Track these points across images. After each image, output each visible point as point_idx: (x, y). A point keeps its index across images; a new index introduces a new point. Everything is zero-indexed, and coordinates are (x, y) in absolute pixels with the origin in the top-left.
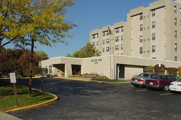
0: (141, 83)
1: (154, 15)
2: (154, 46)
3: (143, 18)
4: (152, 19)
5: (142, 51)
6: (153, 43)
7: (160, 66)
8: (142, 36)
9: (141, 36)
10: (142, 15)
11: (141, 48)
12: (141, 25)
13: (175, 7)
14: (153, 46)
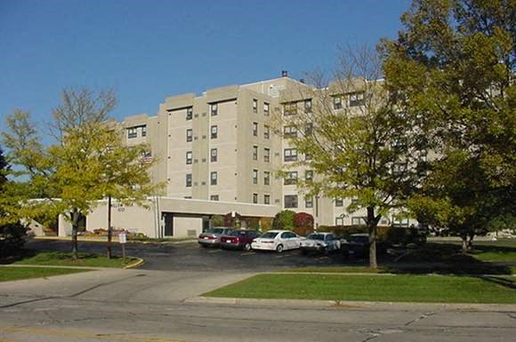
0: (214, 241)
1: (215, 113)
2: (216, 173)
3: (193, 117)
4: (212, 121)
5: (190, 182)
6: (212, 167)
7: (233, 215)
8: (191, 152)
9: (188, 153)
10: (190, 110)
11: (189, 176)
12: (188, 130)
13: (255, 100)
14: (212, 173)
